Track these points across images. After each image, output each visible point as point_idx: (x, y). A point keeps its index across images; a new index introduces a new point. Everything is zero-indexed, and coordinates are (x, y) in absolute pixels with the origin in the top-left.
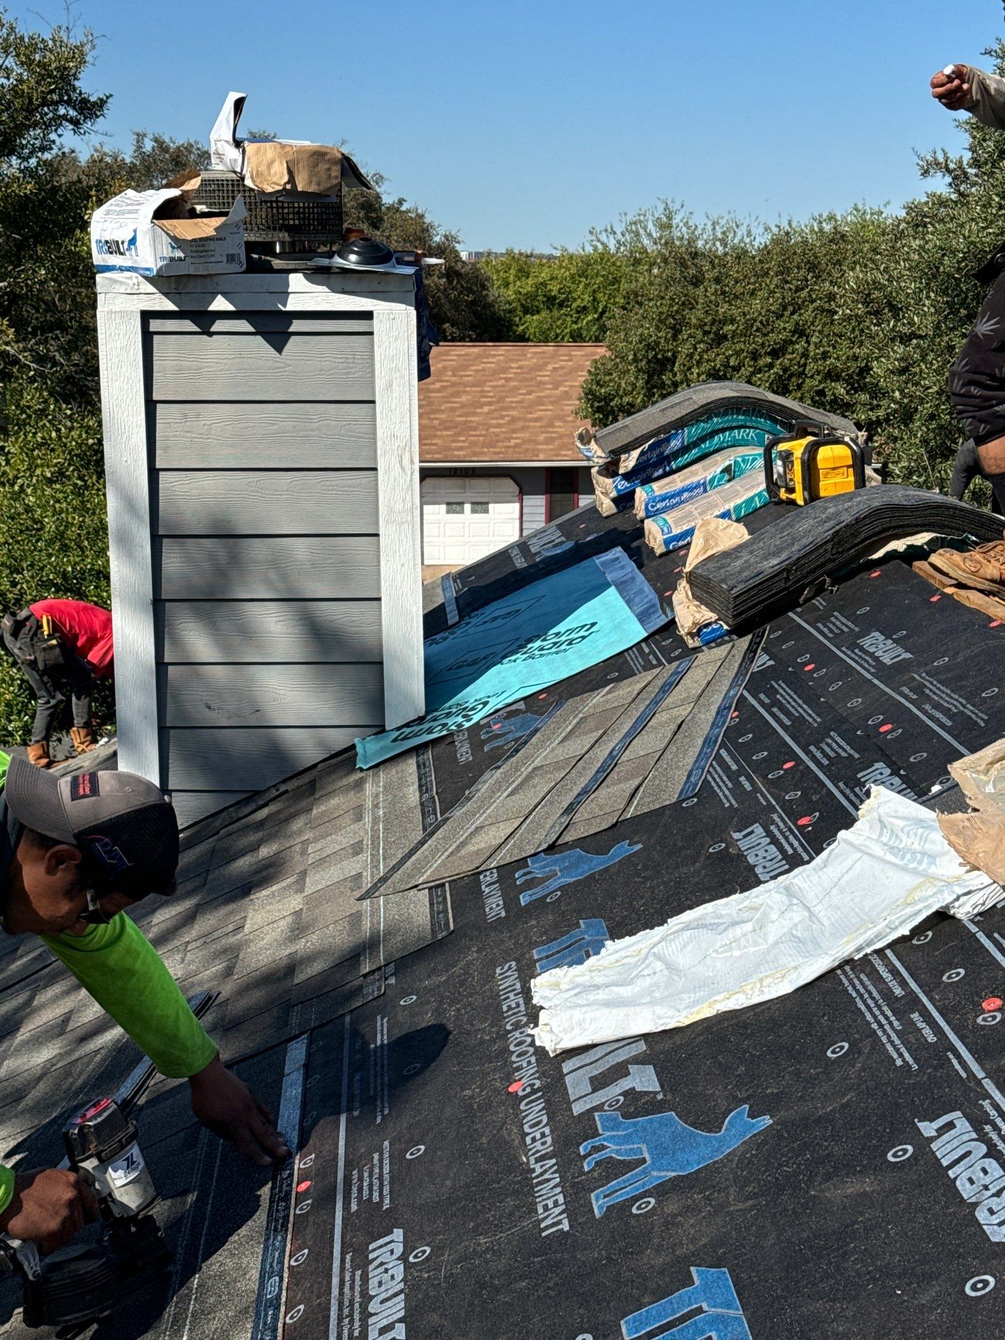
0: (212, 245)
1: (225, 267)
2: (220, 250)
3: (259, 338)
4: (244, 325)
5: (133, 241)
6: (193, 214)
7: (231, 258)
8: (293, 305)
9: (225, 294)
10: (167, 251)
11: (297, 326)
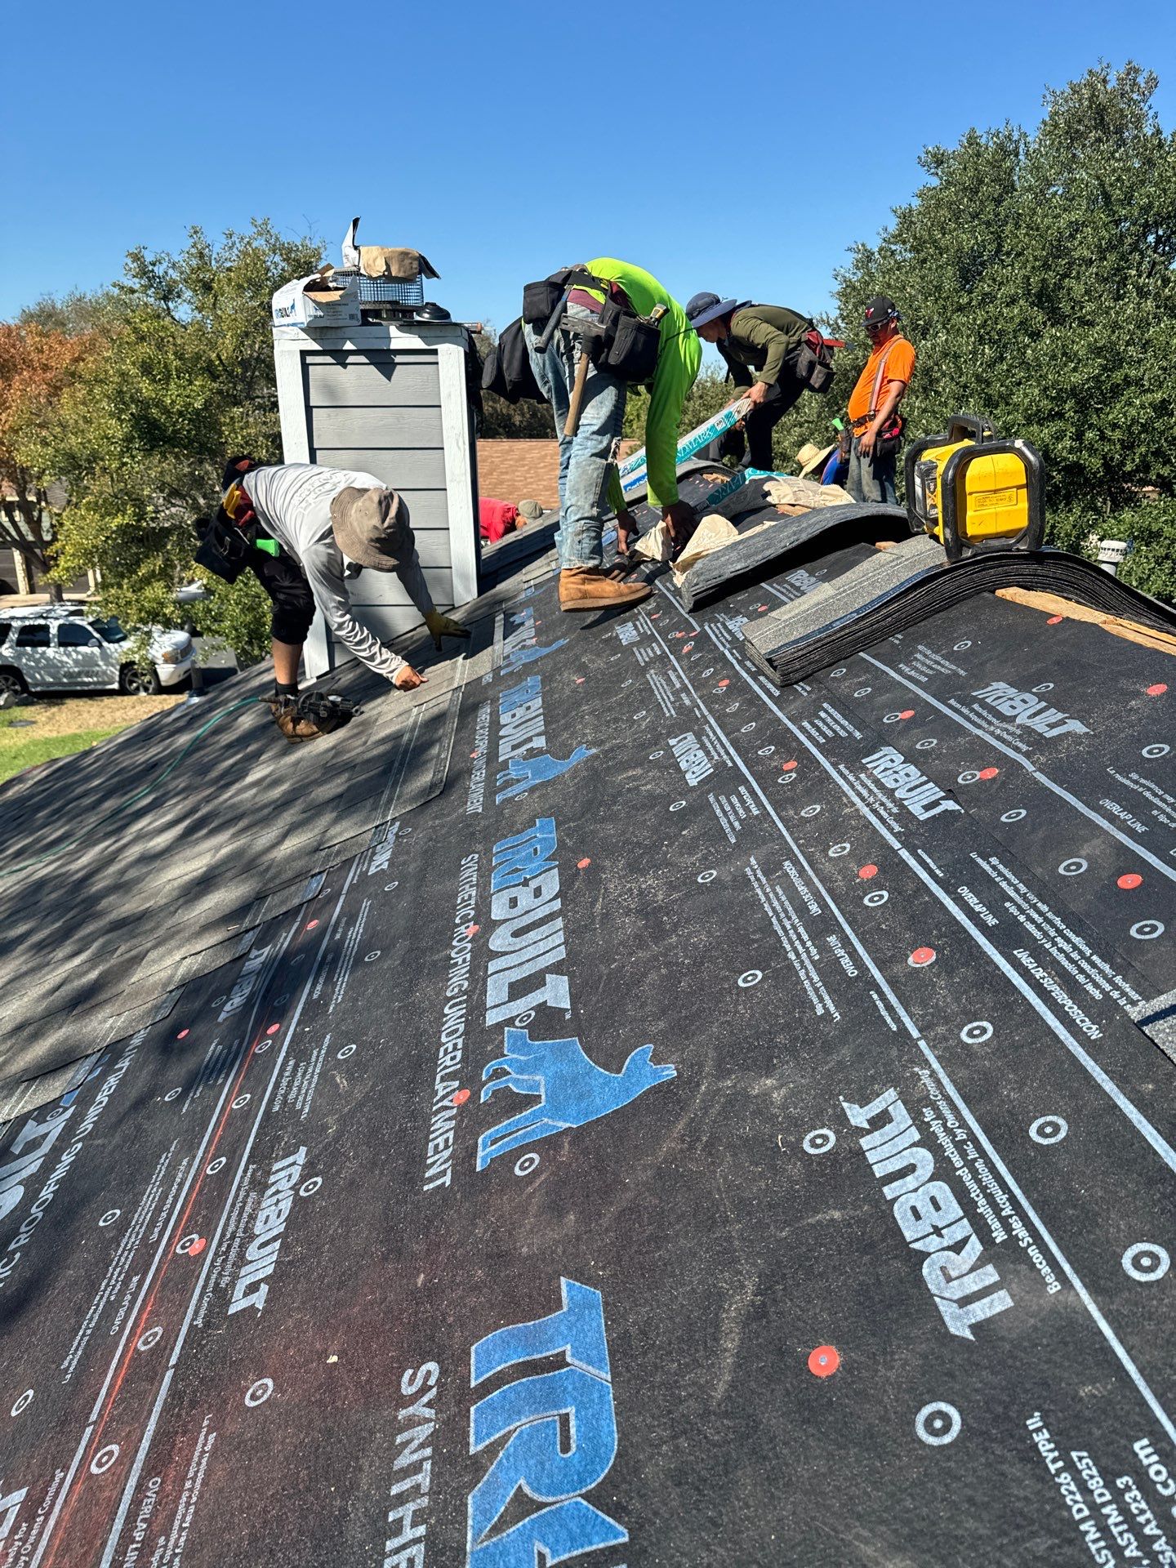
0: (340, 308)
1: (349, 322)
2: (345, 311)
3: (372, 367)
4: (363, 359)
5: (293, 307)
6: (328, 289)
7: (352, 317)
8: (394, 345)
9: (349, 339)
10: (313, 312)
11: (398, 359)
